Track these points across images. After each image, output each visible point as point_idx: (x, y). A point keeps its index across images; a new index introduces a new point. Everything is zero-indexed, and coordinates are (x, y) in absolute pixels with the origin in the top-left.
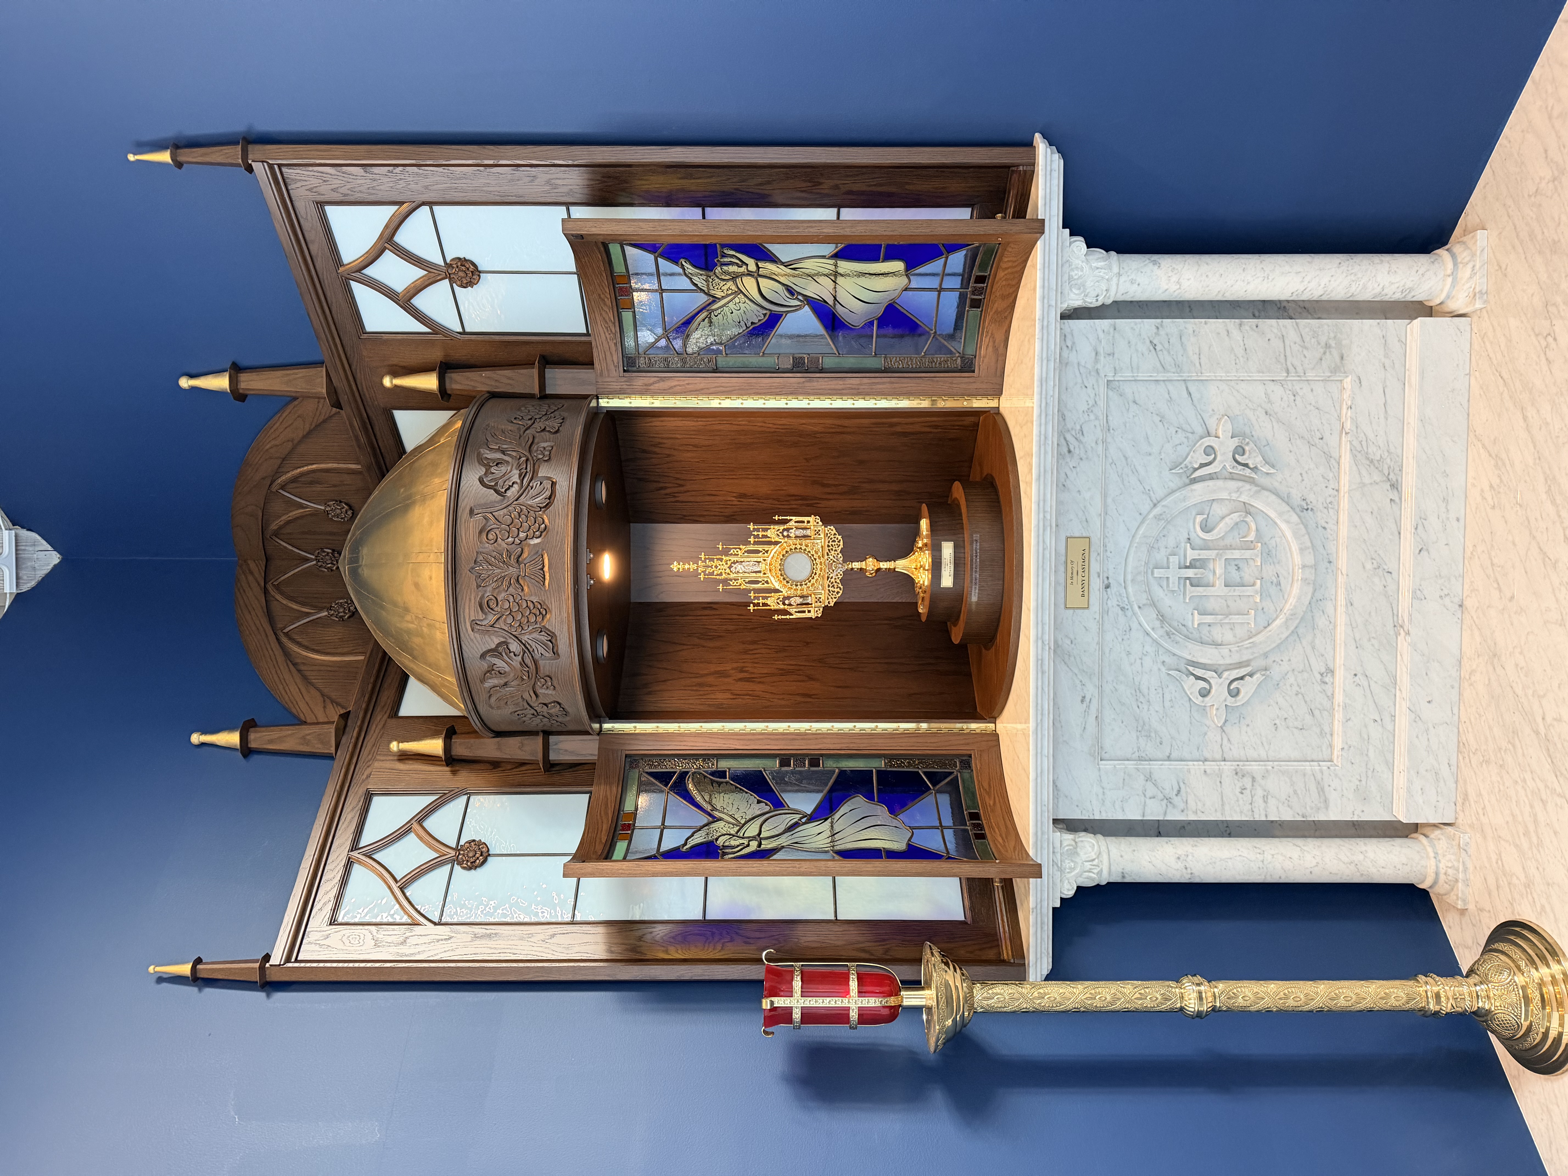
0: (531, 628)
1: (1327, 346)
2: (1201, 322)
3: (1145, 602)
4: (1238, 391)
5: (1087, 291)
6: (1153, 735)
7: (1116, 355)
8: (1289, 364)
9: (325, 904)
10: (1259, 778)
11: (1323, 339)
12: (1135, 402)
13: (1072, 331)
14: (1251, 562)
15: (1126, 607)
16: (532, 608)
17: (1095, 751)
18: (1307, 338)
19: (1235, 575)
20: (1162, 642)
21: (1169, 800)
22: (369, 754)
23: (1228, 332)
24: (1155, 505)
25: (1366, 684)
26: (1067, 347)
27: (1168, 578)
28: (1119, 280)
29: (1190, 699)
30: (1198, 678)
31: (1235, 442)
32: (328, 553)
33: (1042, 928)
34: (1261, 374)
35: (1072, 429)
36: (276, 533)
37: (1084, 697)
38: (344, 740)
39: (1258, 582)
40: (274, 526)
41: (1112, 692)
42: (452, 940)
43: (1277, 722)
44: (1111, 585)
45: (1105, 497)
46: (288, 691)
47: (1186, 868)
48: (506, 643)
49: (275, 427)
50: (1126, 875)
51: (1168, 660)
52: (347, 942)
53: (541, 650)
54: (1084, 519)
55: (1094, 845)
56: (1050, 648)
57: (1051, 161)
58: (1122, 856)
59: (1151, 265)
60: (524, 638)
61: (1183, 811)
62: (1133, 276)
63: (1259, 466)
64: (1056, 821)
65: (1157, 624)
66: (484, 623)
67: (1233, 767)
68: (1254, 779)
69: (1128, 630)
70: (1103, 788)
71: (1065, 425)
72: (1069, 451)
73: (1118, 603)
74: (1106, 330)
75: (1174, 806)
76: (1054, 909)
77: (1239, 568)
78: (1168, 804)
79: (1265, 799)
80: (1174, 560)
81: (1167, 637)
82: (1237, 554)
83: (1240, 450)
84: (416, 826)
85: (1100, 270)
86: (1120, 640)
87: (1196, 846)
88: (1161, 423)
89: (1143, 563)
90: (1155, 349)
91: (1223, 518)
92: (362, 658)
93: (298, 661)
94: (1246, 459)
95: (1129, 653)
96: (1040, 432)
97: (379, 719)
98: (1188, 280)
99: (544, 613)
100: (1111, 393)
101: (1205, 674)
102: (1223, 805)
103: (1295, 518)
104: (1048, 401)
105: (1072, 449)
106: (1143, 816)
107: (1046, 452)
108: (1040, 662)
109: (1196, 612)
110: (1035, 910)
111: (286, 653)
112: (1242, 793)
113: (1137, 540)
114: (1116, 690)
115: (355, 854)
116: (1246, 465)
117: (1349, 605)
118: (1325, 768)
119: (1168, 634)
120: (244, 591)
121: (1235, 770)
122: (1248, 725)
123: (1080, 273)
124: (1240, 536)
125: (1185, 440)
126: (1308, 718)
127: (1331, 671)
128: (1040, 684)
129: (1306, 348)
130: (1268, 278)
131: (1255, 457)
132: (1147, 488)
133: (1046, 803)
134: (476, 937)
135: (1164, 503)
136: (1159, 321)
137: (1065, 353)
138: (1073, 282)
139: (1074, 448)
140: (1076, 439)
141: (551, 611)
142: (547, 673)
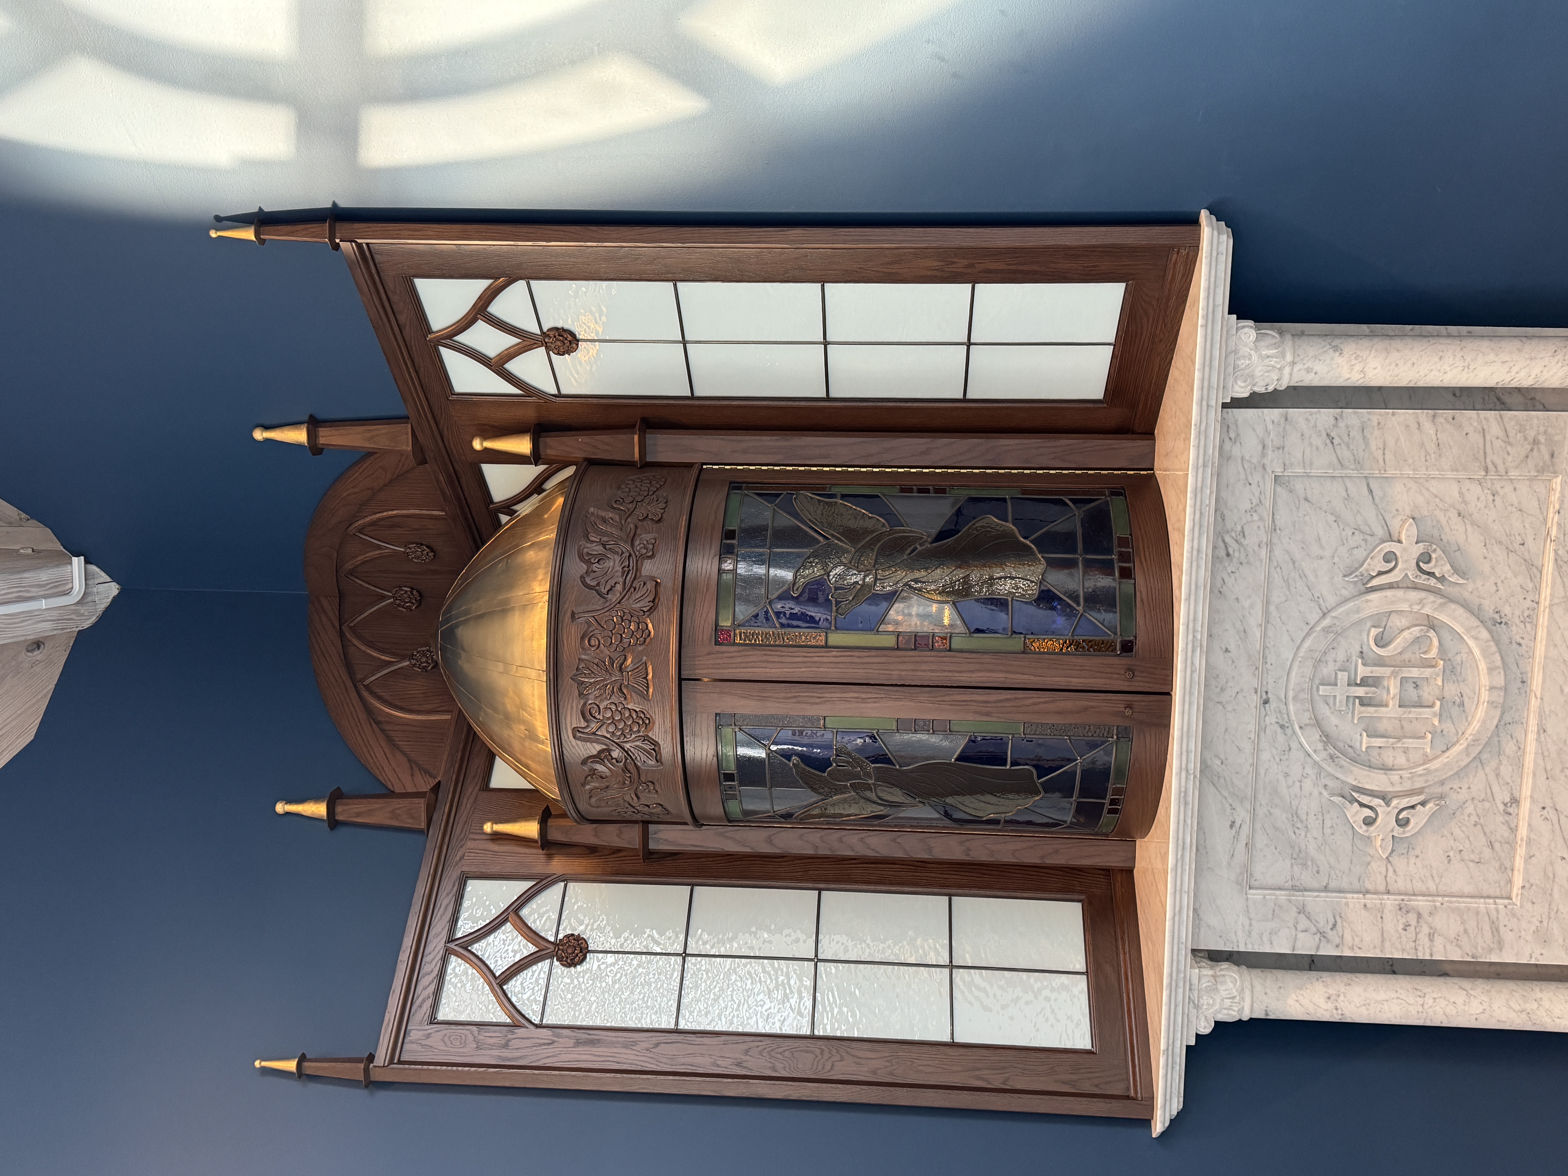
0: (633, 736)
1: (1536, 442)
2: (1388, 414)
3: (1307, 722)
4: (1428, 490)
5: (1256, 380)
6: (1309, 863)
7: (1286, 449)
8: (1488, 460)
9: (424, 1001)
10: (1425, 915)
11: (1531, 434)
12: (1306, 499)
13: (1236, 421)
14: (1432, 681)
15: (1287, 725)
16: (635, 717)
17: (1243, 880)
18: (1512, 433)
19: (1412, 694)
20: (1325, 766)
21: (1323, 934)
22: (462, 832)
23: (1419, 424)
24: (1324, 614)
25: (1554, 818)
26: (1230, 439)
27: (1335, 697)
28: (1292, 370)
29: (1353, 827)
30: (1362, 805)
31: (1421, 548)
32: (406, 591)
33: (1173, 1068)
34: (1455, 473)
35: (1232, 530)
36: (352, 572)
37: (1233, 822)
38: (435, 818)
39: (1438, 703)
40: (349, 566)
41: (1266, 816)
42: (555, 1045)
43: (1451, 854)
44: (1271, 700)
45: (1268, 603)
46: (373, 756)
47: (1337, 1009)
48: (609, 750)
50: (1270, 1013)
51: (1331, 784)
52: (448, 1043)
53: (644, 758)
54: (1242, 629)
55: (1236, 980)
56: (1195, 777)
57: (1218, 243)
58: (1266, 994)
59: (1331, 351)
60: (627, 746)
61: (1337, 946)
62: (1309, 364)
63: (1446, 576)
64: (1194, 953)
65: (1320, 746)
66: (586, 731)
67: (1397, 902)
68: (1419, 916)
69: (1286, 750)
70: (1250, 919)
71: (1224, 525)
72: (1228, 555)
73: (1277, 720)
74: (1276, 421)
75: (1328, 941)
76: (1188, 1047)
77: (1417, 686)
78: (1322, 938)
79: (1431, 937)
80: (1343, 677)
81: (1330, 761)
82: (1415, 673)
83: (1426, 557)
84: (512, 917)
85: (1271, 359)
86: (1278, 760)
87: (1349, 984)
88: (1336, 524)
89: (1307, 680)
90: (1332, 443)
91: (1402, 630)
92: (448, 717)
93: (380, 718)
94: (1431, 568)
95: (1287, 775)
96: (1192, 547)
97: (470, 791)
98: (1375, 369)
99: (647, 722)
100: (1279, 489)
101: (1370, 801)
102: (1383, 941)
103: (1485, 634)
104: (1203, 511)
105: (1231, 551)
106: (1293, 950)
107: (1198, 567)
108: (1182, 794)
109: (1365, 734)
110: (1166, 1052)
111: (369, 711)
112: (1405, 930)
113: (1301, 655)
114: (1270, 814)
115: (452, 945)
116: (1431, 574)
117: (1542, 731)
118: (1501, 907)
119: (1332, 757)
120: (319, 634)
121: (1399, 905)
122: (1417, 856)
123: (1247, 362)
124: (1421, 651)
125: (1363, 543)
126: (1487, 853)
127: (1515, 801)
128: (1182, 817)
129: (1510, 444)
130: (1469, 369)
131: (1442, 565)
132: (1316, 595)
133: (1184, 941)
134: (578, 1043)
135: (1334, 614)
136: (1338, 411)
137: (1227, 445)
138: (1238, 373)
139: (1234, 551)
140: (1236, 541)
141: (654, 723)
142: (650, 780)
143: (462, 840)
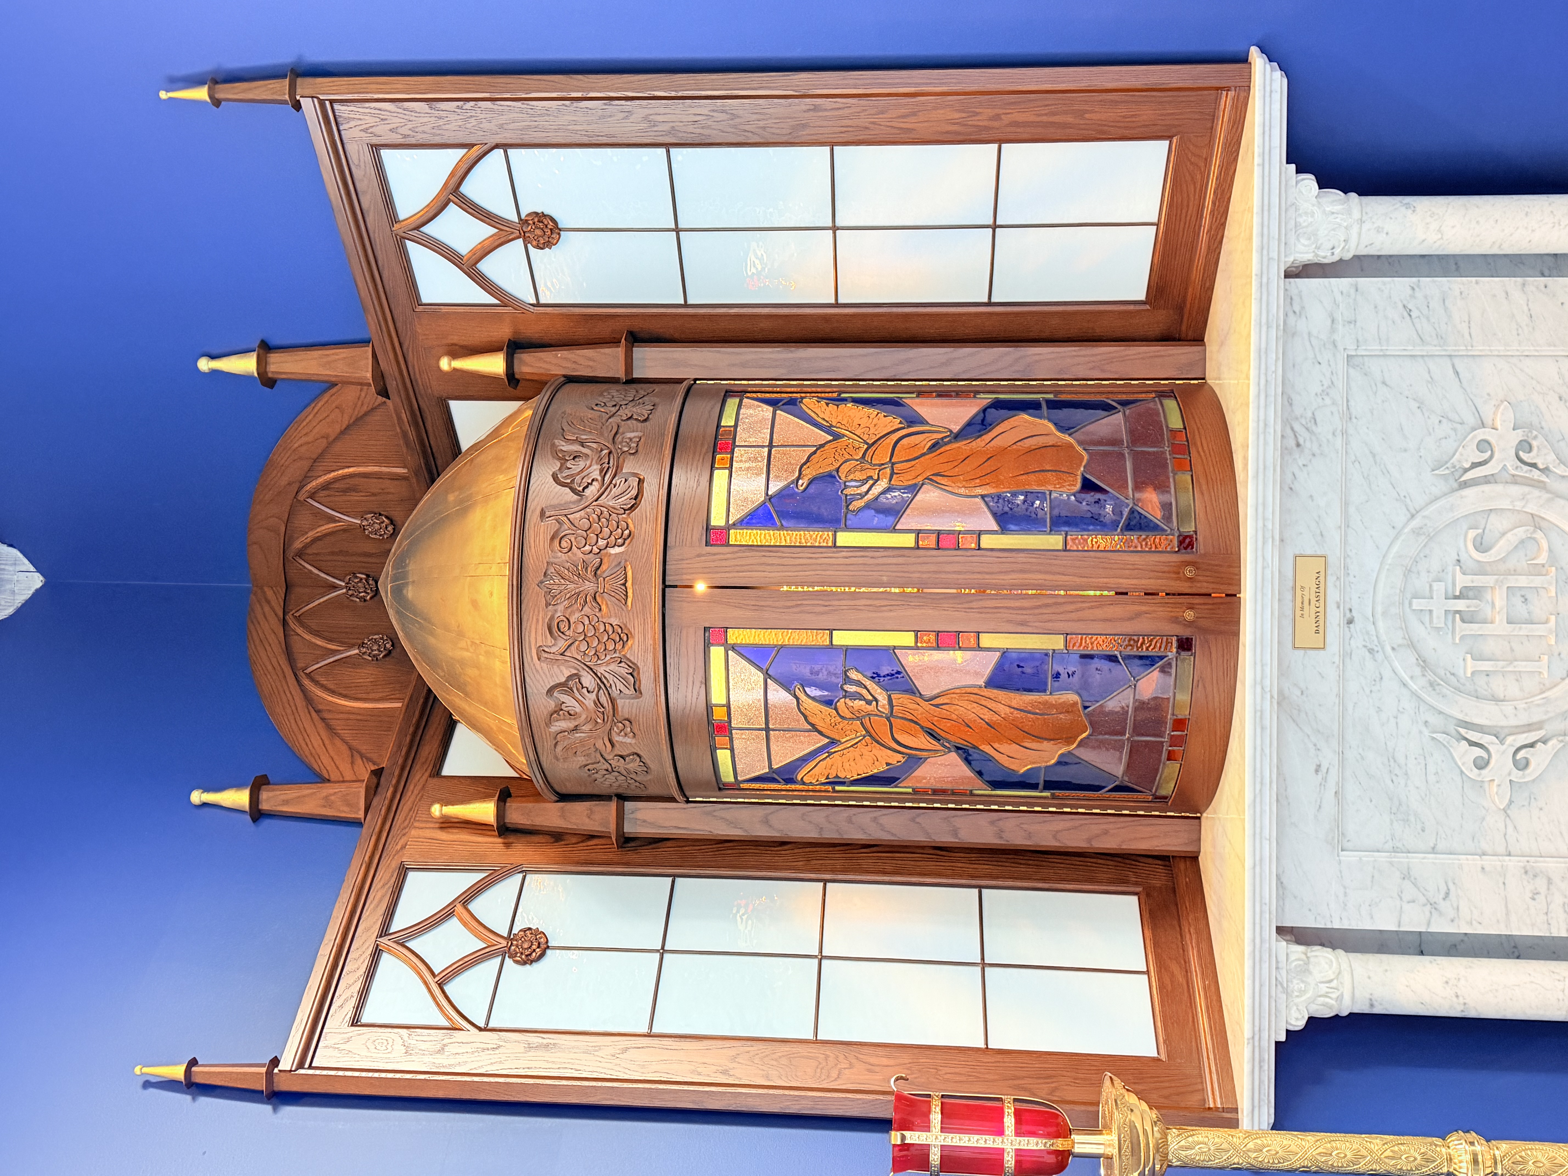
0: (608, 657)
2: (1471, 282)
3: (1400, 641)
4: (1522, 370)
5: (1319, 242)
6: (1412, 819)
7: (1358, 324)
9: (346, 1000)
10: (1556, 879)
12: (1384, 383)
13: (1300, 292)
14: (1543, 592)
15: (1376, 649)
16: (610, 633)
17: (1333, 838)
19: (1521, 610)
20: (1424, 696)
21: (1434, 906)
22: (406, 819)
23: (1507, 294)
24: (1413, 516)
26: (1294, 312)
27: (1431, 611)
28: (1361, 228)
29: (1462, 772)
30: (1472, 744)
31: (1519, 435)
32: (361, 579)
33: (1261, 1067)
34: (1552, 348)
35: (1301, 416)
36: (300, 554)
37: (1319, 766)
38: (375, 802)
39: (1553, 618)
40: (298, 544)
41: (1357, 760)
42: (501, 1050)
44: (1356, 619)
45: (1347, 504)
46: (309, 743)
47: (1457, 996)
48: (577, 676)
49: (307, 420)
50: (1375, 1003)
51: (1433, 719)
52: (372, 1047)
53: (620, 686)
54: (1318, 532)
55: (1331, 961)
56: (1272, 697)
57: (1271, 80)
58: (1369, 978)
59: (1403, 209)
60: (601, 670)
61: (1452, 921)
62: (1380, 223)
63: (1551, 467)
64: (1280, 930)
65: (1417, 671)
66: (553, 650)
67: (1522, 864)
68: (1550, 881)
69: (1377, 680)
70: (1345, 888)
71: (1292, 411)
72: (1298, 445)
73: (1364, 643)
74: (1345, 292)
75: (1441, 914)
76: (1277, 1044)
77: (1526, 600)
78: (1433, 910)
79: (1566, 908)
80: (1439, 588)
81: (1430, 689)
82: (1522, 581)
83: (1525, 445)
84: (459, 908)
85: (1336, 215)
86: (1368, 691)
87: (1470, 967)
88: (1419, 411)
89: (1398, 591)
90: (1410, 316)
91: (1503, 534)
92: (400, 705)
93: (320, 707)
94: (1534, 458)
95: (1379, 710)
96: (1258, 417)
97: (417, 778)
98: (1453, 227)
99: (625, 639)
100: (1352, 371)
101: (1481, 738)
102: (1507, 914)
104: (1269, 379)
105: (1301, 441)
106: (1399, 926)
107: (1266, 443)
108: (1258, 714)
109: (1469, 656)
110: (1251, 1041)
111: (308, 699)
112: (1534, 899)
113: (1389, 561)
114: (1362, 758)
115: (384, 940)
116: (1534, 465)
119: (1431, 684)
120: (259, 623)
121: (1524, 868)
122: (1541, 809)
123: (1310, 220)
124: (1527, 558)
125: (1452, 433)
128: (1259, 742)
130: (1559, 224)
131: (1545, 455)
132: (1402, 495)
133: (1267, 901)
134: (530, 1047)
135: (1424, 513)
136: (1414, 279)
137: (1292, 319)
138: (1301, 231)
139: (1305, 441)
140: (1307, 429)
141: (633, 637)
142: (627, 716)
143: (405, 828)
